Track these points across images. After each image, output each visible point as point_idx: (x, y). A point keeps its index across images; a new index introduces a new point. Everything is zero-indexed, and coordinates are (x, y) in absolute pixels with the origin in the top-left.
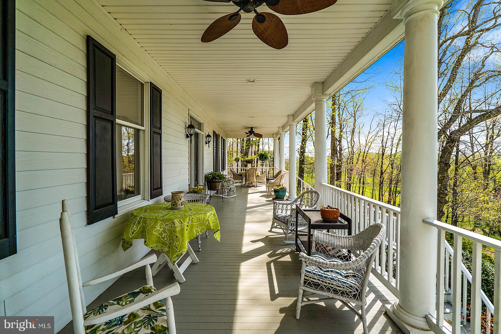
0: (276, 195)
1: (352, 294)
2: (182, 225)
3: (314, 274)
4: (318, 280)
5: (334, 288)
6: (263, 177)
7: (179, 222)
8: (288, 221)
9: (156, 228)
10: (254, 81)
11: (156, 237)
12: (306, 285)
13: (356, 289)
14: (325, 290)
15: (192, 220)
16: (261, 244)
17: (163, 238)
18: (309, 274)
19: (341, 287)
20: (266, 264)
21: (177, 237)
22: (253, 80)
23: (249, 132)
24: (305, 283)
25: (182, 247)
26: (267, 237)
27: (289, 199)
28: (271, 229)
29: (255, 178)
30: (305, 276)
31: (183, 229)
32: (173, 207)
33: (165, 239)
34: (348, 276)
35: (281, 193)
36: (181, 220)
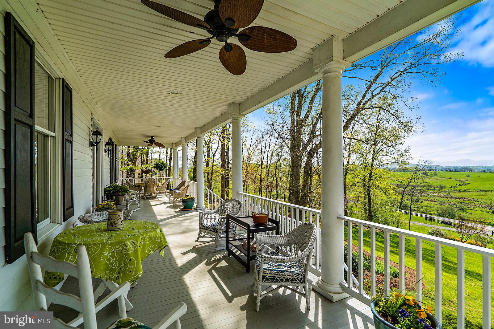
0: (185, 205)
1: (299, 280)
2: (135, 247)
3: (270, 270)
4: (274, 274)
5: (286, 278)
6: (163, 187)
7: (132, 244)
8: (218, 229)
9: (104, 254)
10: (178, 93)
11: (105, 265)
12: (264, 281)
13: (301, 275)
14: (279, 281)
15: (144, 239)
16: (193, 255)
17: (112, 264)
18: (266, 271)
19: (291, 276)
20: (207, 272)
21: (130, 260)
22: (176, 92)
23: (149, 140)
24: (263, 279)
25: (137, 270)
26: (195, 247)
27: (198, 209)
28: (198, 239)
29: (155, 189)
30: (263, 273)
31: (137, 251)
32: (110, 227)
33: (113, 265)
34: (291, 267)
35: (189, 203)
36: (133, 241)
